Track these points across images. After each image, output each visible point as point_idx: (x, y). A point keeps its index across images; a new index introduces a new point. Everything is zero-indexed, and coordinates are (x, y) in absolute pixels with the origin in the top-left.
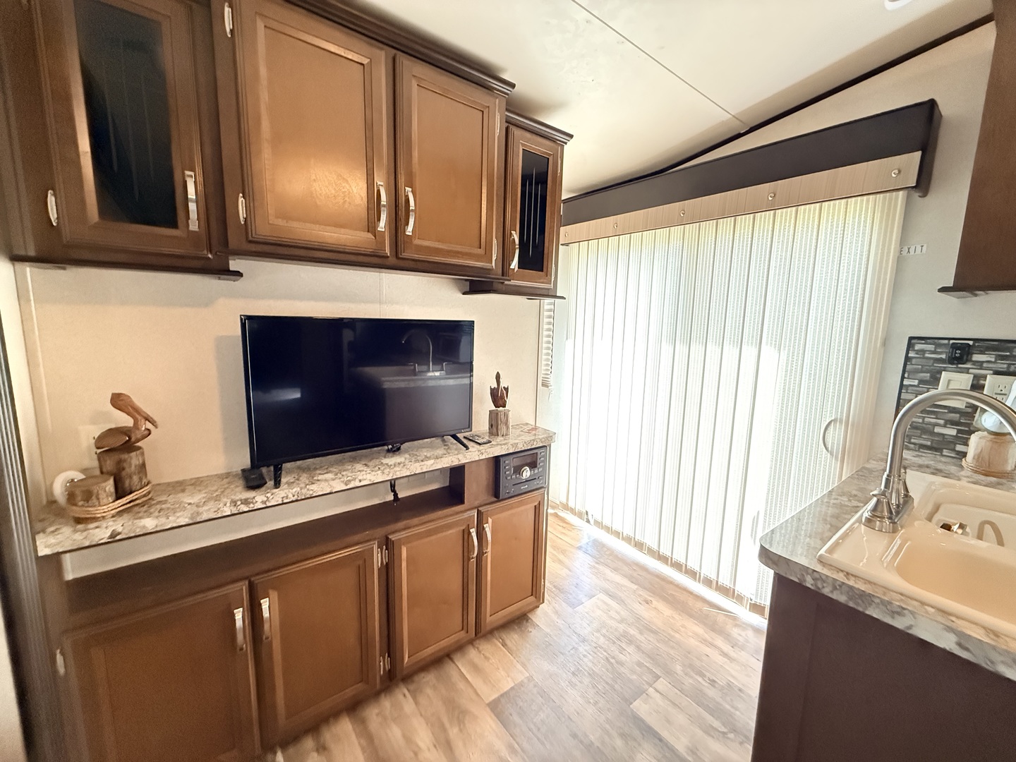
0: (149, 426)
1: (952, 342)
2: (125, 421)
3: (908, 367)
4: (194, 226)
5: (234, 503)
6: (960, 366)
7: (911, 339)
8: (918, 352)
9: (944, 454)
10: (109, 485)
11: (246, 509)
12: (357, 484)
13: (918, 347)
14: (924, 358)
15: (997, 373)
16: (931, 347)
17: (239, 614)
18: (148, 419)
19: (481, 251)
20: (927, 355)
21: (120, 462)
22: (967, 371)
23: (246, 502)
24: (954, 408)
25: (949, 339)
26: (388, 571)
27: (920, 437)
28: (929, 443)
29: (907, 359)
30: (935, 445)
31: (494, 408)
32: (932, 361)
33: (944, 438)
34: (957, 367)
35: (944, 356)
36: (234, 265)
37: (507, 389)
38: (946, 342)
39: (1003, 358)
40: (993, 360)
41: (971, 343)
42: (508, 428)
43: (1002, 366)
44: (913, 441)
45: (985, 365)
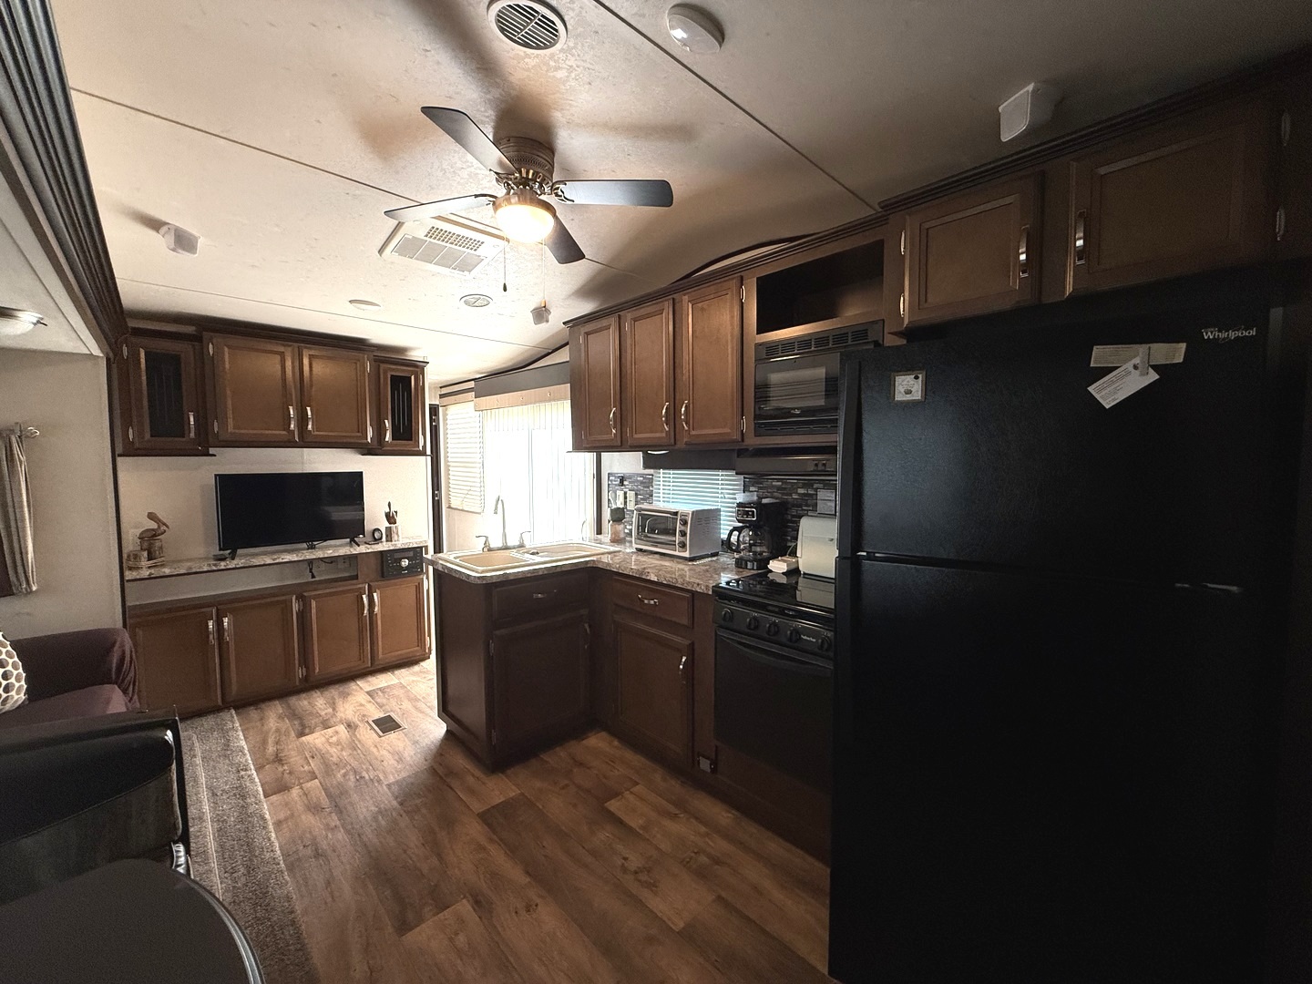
0: (165, 528)
2: (153, 525)
4: (192, 435)
5: (209, 565)
6: (621, 487)
7: (608, 474)
10: (145, 554)
11: (214, 568)
12: (281, 560)
15: (629, 490)
17: (211, 624)
18: (164, 524)
19: (359, 434)
21: (150, 544)
22: (622, 490)
23: (215, 565)
26: (304, 615)
31: (388, 525)
35: (618, 483)
36: (212, 451)
37: (396, 512)
38: (618, 475)
39: (630, 483)
42: (398, 536)
43: (630, 487)
45: (627, 486)
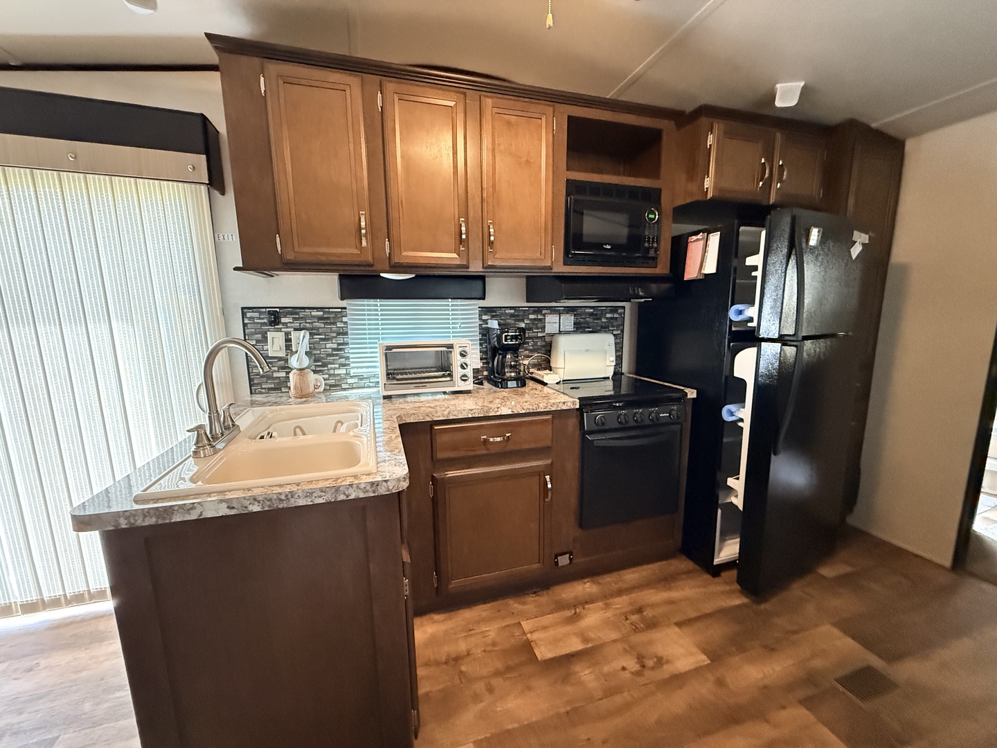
1: (268, 310)
3: (246, 331)
6: (276, 327)
7: (243, 309)
8: (250, 318)
9: (283, 391)
13: (249, 315)
14: (254, 323)
15: (296, 330)
16: (257, 315)
20: (256, 321)
22: (280, 330)
24: (280, 357)
25: (266, 308)
27: (267, 382)
28: (273, 386)
29: (245, 325)
30: (277, 386)
32: (259, 325)
33: (280, 380)
34: (275, 328)
35: (265, 321)
38: (264, 310)
39: (295, 319)
40: (291, 321)
41: (278, 310)
43: (296, 325)
44: (263, 386)
45: (289, 325)
